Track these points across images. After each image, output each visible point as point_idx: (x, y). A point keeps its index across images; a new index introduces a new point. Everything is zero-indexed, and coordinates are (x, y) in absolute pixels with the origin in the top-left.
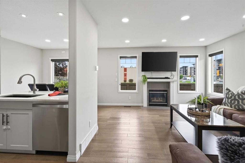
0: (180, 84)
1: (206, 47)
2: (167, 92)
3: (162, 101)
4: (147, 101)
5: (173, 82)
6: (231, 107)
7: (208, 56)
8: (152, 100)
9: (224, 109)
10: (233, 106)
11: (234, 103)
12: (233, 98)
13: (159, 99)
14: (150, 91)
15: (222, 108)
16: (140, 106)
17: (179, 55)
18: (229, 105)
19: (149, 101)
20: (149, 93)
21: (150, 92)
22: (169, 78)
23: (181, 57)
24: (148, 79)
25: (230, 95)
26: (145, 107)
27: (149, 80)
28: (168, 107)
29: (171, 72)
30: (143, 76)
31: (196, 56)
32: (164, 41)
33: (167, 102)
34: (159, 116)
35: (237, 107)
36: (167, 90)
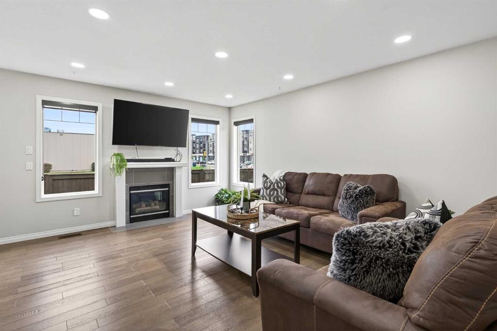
0: (192, 171)
1: (230, 109)
2: (168, 189)
3: (158, 207)
4: (126, 212)
5: (181, 167)
6: (270, 200)
7: (233, 124)
8: (136, 208)
9: (264, 204)
10: (272, 198)
11: (273, 194)
12: (272, 187)
13: (153, 204)
14: (131, 189)
15: (261, 204)
16: (108, 228)
17: (191, 116)
18: (268, 198)
19: (129, 213)
20: (130, 194)
21: (131, 192)
22: (173, 160)
23: (194, 120)
24: (128, 163)
25: (269, 184)
26: (120, 228)
27: (131, 165)
28: (171, 217)
29: (176, 148)
30: (115, 155)
31: (217, 123)
32: (169, 84)
33: (168, 208)
34: (160, 239)
35: (276, 199)
36: (169, 184)
